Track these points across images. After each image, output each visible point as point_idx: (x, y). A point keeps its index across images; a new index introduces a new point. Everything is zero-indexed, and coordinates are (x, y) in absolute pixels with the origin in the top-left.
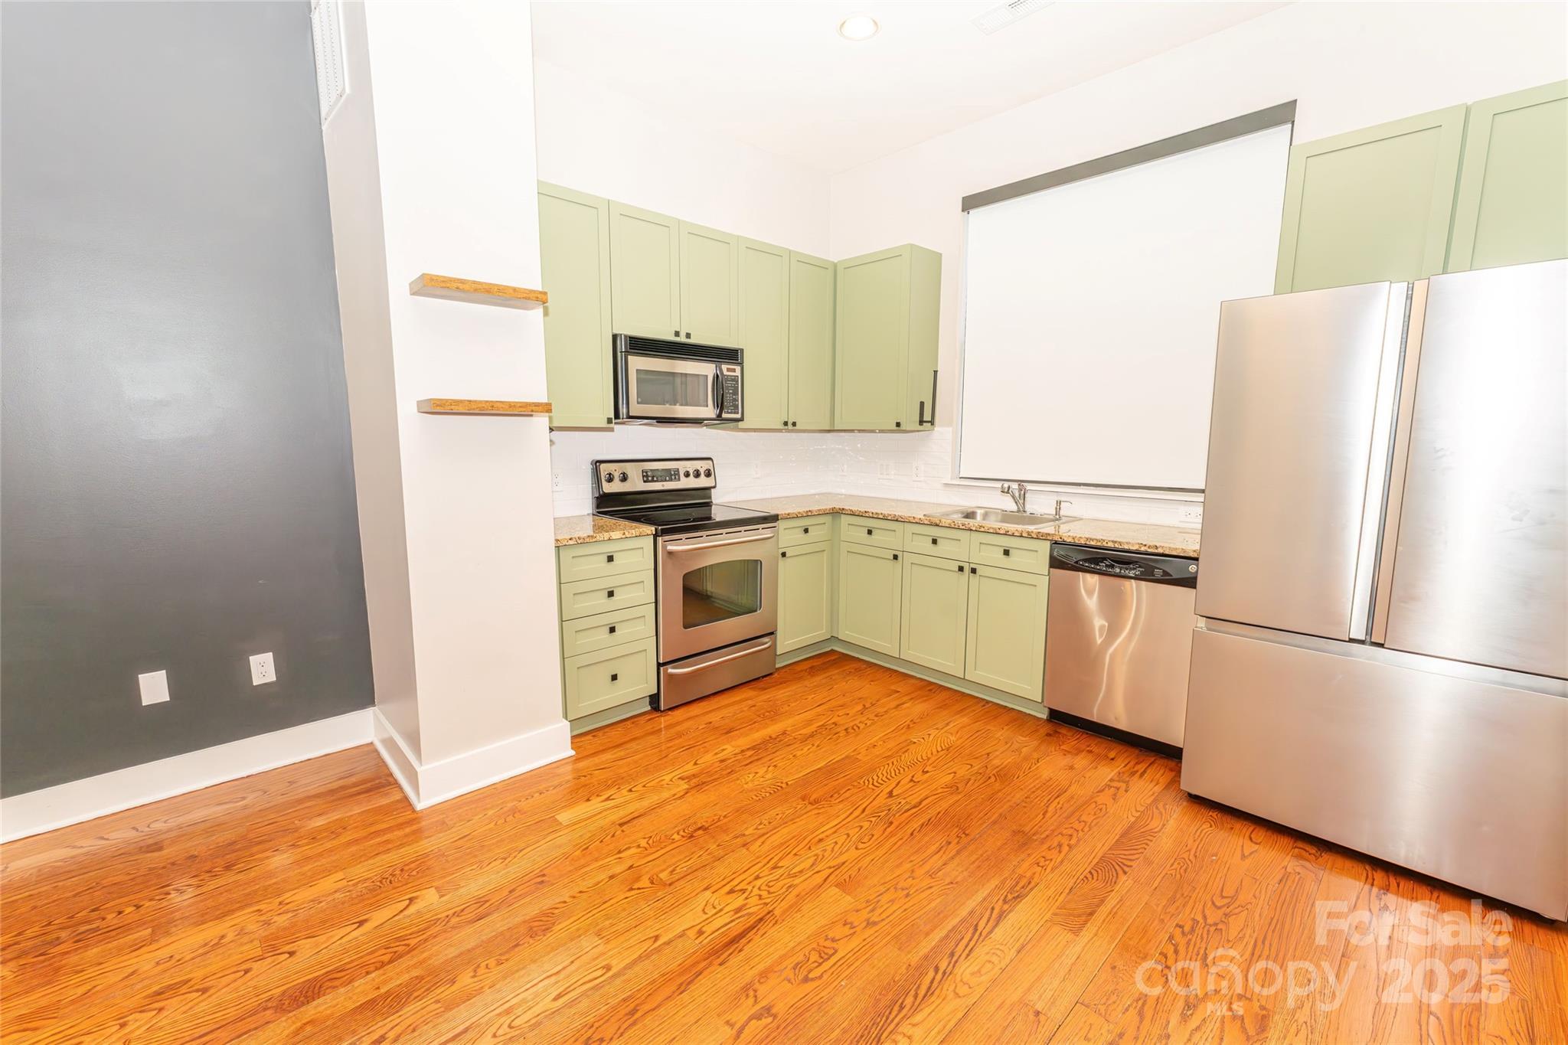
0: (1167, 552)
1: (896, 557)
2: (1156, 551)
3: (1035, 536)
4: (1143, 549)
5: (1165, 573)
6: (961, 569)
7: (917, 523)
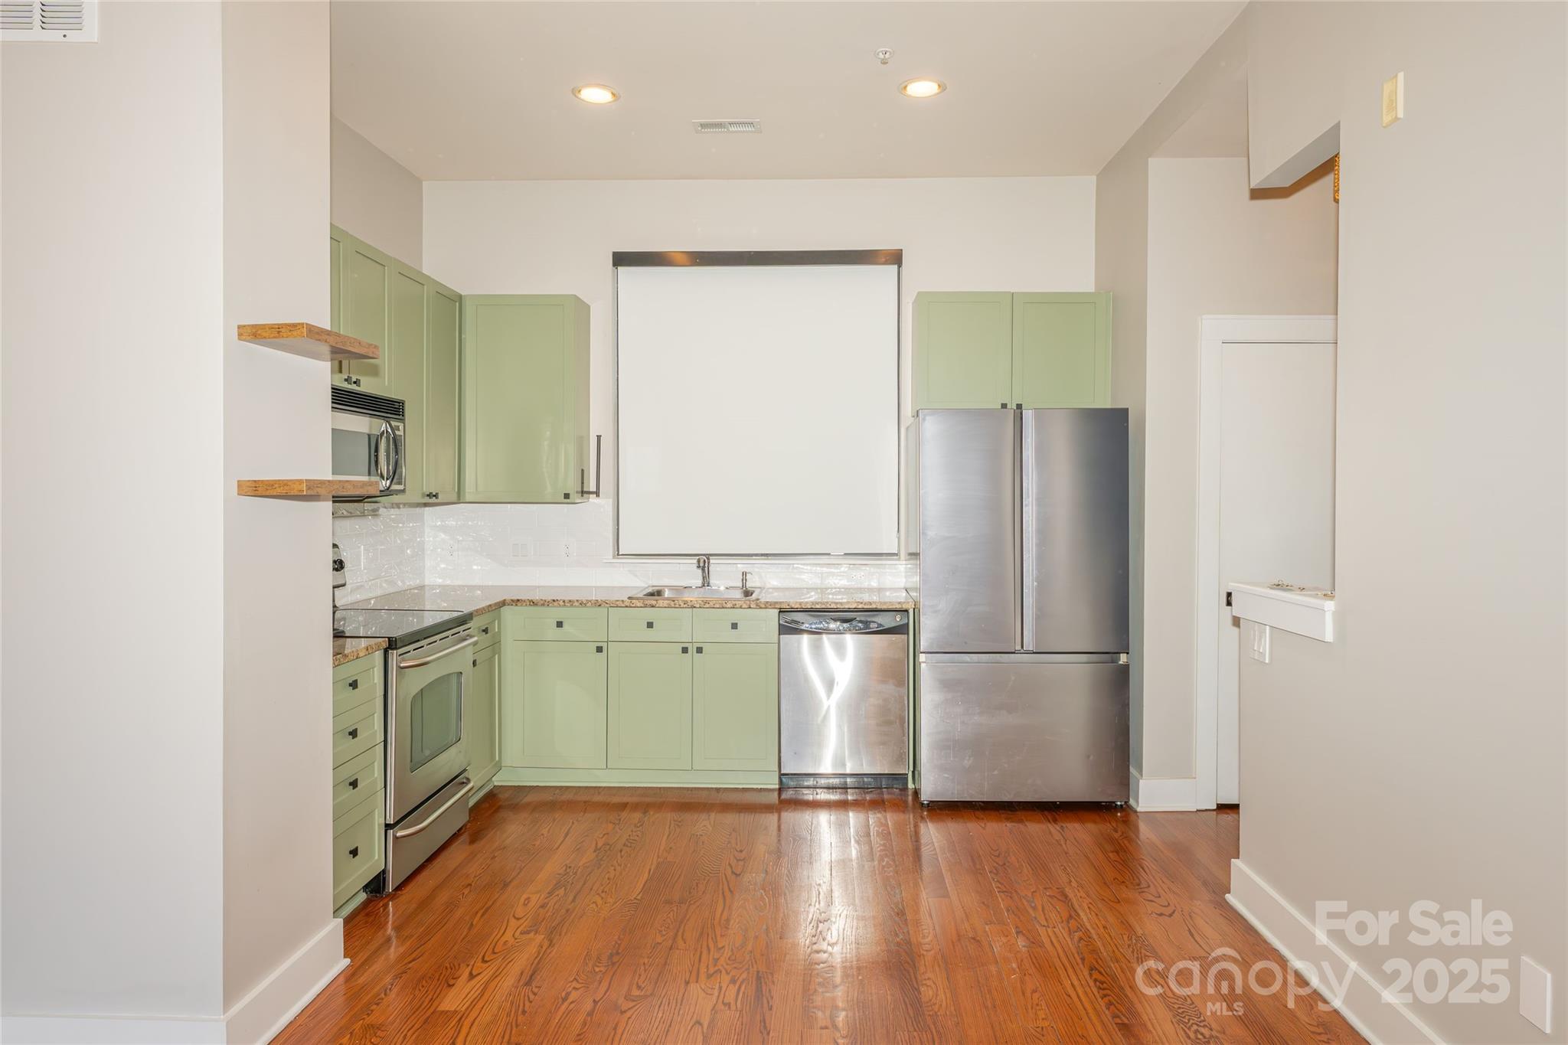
0: (879, 607)
1: (599, 650)
2: (871, 607)
3: (763, 606)
4: (860, 606)
5: (880, 625)
6: (685, 650)
7: (627, 607)
